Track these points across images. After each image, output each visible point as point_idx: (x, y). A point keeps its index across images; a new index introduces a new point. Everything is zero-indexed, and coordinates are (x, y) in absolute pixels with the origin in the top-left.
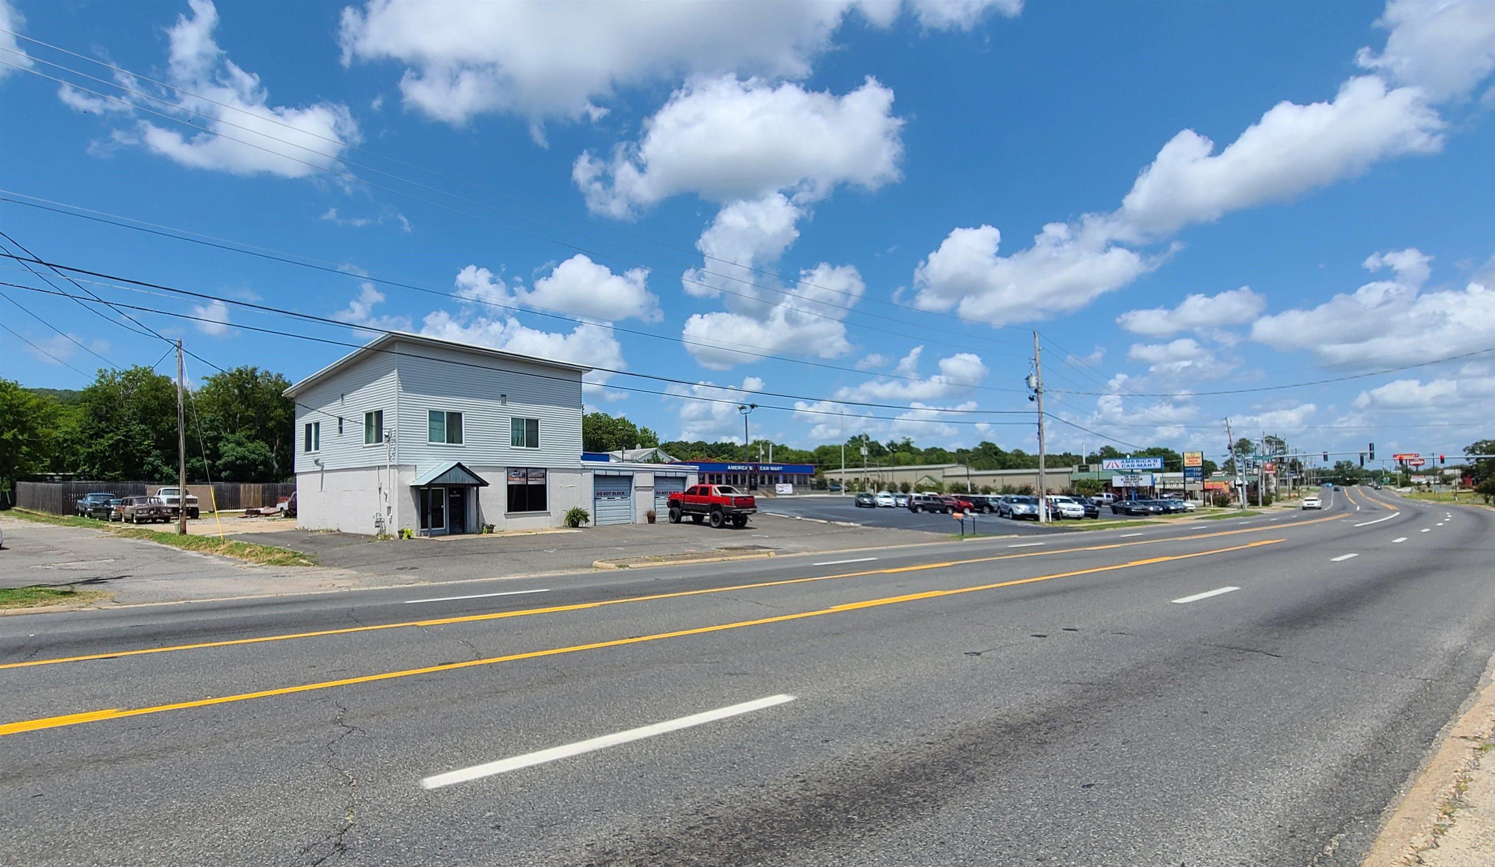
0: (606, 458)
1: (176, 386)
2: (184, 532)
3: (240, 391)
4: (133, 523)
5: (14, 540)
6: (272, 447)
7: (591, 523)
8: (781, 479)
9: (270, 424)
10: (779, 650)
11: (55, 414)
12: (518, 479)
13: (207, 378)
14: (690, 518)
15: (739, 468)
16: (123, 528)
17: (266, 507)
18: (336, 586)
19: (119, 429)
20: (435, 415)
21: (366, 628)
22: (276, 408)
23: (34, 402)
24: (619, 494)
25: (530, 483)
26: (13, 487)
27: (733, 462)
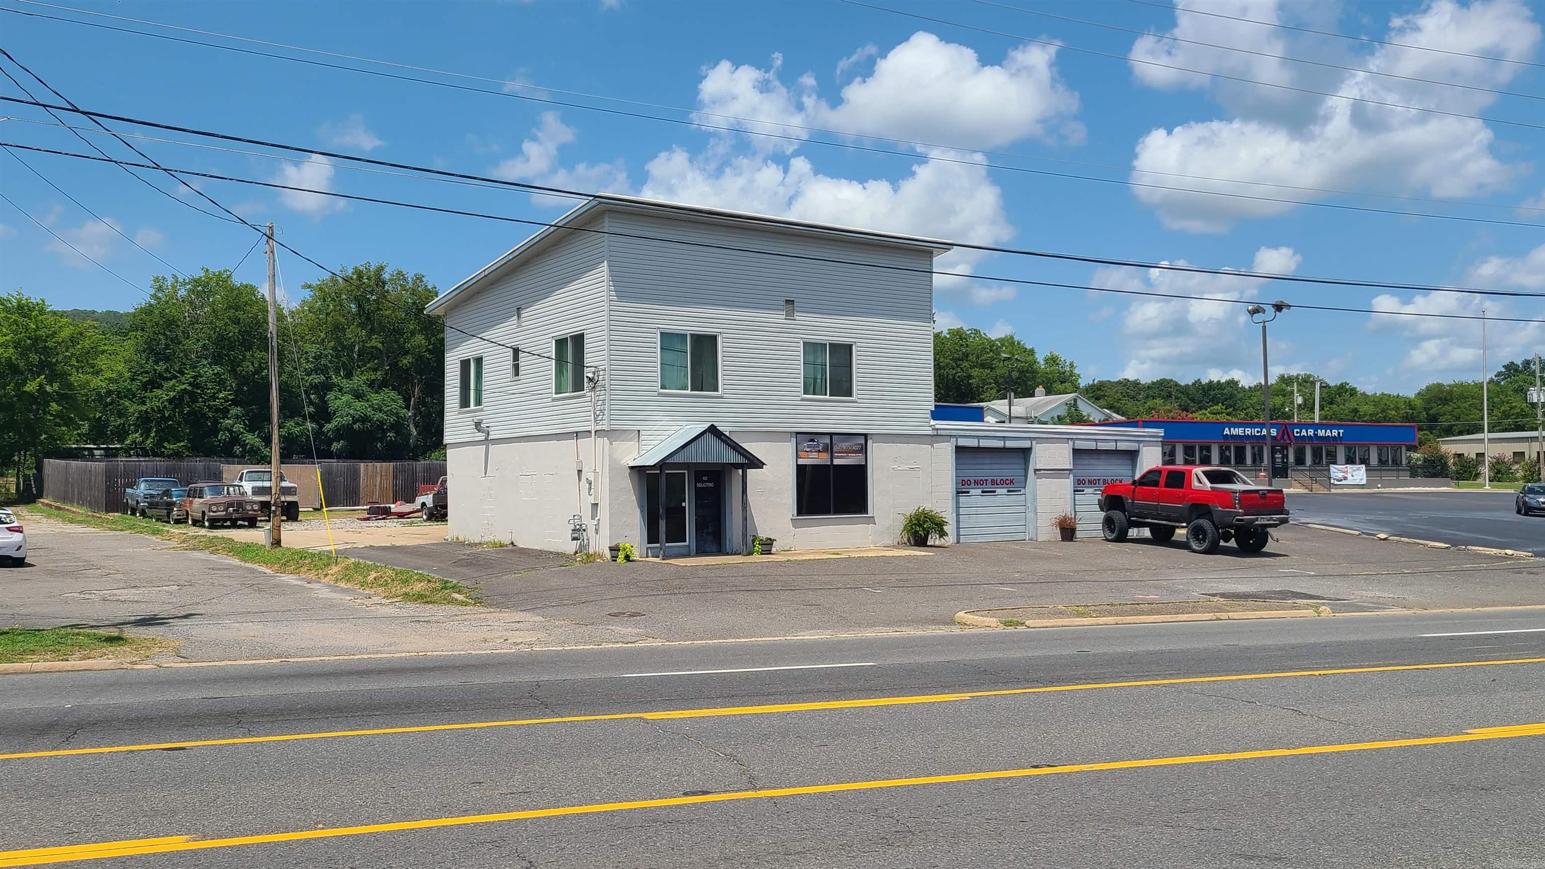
0: (978, 415)
1: (265, 301)
2: (277, 542)
3: (359, 306)
4: (204, 527)
5: (42, 552)
6: (407, 400)
7: (950, 539)
8: (1341, 454)
9: (405, 361)
10: (1351, 815)
11: (94, 351)
12: (815, 455)
13: (309, 287)
14: (1146, 533)
15: (1248, 431)
16: (190, 534)
17: (399, 503)
18: (510, 641)
19: (183, 373)
20: (669, 340)
21: (559, 719)
22: (413, 334)
23: (66, 333)
24: (1003, 483)
25: (837, 462)
26: (39, 467)
27: (1234, 420)
